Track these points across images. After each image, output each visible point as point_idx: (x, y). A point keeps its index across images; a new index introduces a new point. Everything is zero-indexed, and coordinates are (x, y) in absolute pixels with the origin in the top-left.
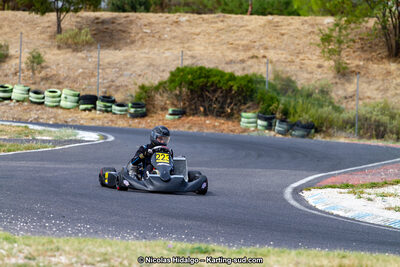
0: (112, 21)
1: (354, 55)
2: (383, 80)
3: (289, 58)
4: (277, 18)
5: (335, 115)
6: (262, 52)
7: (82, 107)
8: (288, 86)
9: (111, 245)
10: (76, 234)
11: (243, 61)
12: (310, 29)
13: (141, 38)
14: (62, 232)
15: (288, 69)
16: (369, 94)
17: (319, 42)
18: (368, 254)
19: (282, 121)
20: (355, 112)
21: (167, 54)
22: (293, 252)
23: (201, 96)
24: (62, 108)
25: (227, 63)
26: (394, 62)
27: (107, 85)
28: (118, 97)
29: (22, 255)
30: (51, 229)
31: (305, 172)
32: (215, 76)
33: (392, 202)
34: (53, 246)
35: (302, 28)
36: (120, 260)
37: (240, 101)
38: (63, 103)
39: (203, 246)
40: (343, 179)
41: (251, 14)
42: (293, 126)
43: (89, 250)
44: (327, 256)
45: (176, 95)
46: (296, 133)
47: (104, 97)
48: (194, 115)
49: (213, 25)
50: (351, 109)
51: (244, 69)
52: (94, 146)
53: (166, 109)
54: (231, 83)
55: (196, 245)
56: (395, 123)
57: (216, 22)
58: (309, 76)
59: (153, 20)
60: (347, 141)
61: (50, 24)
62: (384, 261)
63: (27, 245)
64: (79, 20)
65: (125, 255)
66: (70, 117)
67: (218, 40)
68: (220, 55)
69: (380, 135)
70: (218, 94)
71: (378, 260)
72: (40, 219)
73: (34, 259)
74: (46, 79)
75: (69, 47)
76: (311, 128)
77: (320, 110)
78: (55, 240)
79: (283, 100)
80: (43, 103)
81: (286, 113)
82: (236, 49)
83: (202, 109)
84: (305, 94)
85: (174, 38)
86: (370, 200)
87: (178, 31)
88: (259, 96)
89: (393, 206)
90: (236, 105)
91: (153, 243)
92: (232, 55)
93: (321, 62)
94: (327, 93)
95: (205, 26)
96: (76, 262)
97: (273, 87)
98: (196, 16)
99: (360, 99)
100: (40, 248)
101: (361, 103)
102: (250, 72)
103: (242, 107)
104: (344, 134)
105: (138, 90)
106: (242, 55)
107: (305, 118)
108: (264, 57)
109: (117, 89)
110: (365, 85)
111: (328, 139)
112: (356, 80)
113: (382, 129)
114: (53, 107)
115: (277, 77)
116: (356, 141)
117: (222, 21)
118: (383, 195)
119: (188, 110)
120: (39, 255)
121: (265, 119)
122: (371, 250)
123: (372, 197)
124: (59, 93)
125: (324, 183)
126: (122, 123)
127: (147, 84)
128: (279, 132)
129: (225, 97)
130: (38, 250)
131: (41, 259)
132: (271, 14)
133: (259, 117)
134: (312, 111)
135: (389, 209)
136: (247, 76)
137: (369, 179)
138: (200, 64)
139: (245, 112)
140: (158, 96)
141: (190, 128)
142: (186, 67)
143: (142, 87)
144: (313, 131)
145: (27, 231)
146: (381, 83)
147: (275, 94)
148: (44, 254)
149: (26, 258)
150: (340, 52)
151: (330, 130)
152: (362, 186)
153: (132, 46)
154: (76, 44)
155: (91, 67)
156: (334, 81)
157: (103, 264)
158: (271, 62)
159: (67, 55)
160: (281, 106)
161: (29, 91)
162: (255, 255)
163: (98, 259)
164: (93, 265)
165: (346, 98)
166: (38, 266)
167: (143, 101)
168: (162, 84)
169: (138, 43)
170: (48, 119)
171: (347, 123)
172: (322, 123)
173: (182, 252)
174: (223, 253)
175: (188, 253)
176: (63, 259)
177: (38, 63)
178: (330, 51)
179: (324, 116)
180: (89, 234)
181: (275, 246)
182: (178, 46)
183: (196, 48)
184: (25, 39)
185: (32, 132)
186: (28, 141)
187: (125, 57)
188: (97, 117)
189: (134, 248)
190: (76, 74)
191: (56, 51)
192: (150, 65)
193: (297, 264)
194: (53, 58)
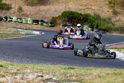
1: (118, 8)
3: (99, 9)
5: (113, 26)
6: (90, 7)
7: (34, 23)
8: (98, 17)
9: (43, 66)
10: (32, 63)
11: (84, 10)
13: (53, 2)
14: (28, 62)
15: (98, 12)
16: (123, 20)
17: (108, 4)
19: (96, 28)
21: (61, 7)
22: (100, 69)
23: (71, 20)
24: (28, 24)
25: (79, 10)
27: (42, 17)
28: (45, 20)
29: (15, 69)
30: (25, 61)
32: (76, 14)
34: (25, 67)
36: (46, 71)
39: (72, 67)
40: (115, 46)
42: (100, 30)
43: (36, 68)
44: (110, 70)
45: (63, 20)
46: (101, 32)
47: (41, 20)
50: (118, 25)
51: (84, 12)
52: (38, 36)
53: (61, 24)
54: (81, 16)
55: (70, 67)
58: (105, 14)
60: (116, 35)
63: (17, 66)
66: (31, 27)
67: (76, 3)
68: (77, 8)
70: (76, 20)
72: (21, 59)
73: (19, 71)
74: (23, 15)
75: (30, 5)
78: (26, 65)
79: (97, 21)
80: (22, 22)
81: (97, 26)
82: (82, 6)
83: (71, 24)
84: (103, 20)
85: (63, 2)
86: (123, 53)
88: (89, 20)
90: (82, 23)
91: (56, 66)
92: (81, 8)
93: (108, 10)
94: (110, 19)
96: (32, 72)
97: (93, 18)
99: (121, 21)
100: (21, 67)
101: (121, 22)
102: (86, 13)
103: (84, 24)
104: (115, 32)
107: (104, 27)
108: (91, 8)
109: (45, 18)
110: (122, 17)
111: (111, 34)
112: (119, 16)
114: (25, 23)
115: (95, 14)
116: (119, 34)
121: (91, 28)
124: (27, 19)
126: (47, 29)
127: (54, 16)
128: (95, 32)
129: (79, 21)
130: (20, 68)
131: (21, 71)
133: (89, 27)
134: (106, 25)
136: (85, 14)
137: (123, 46)
138: (71, 10)
140: (58, 20)
142: (66, 11)
143: (53, 18)
144: (106, 31)
145: (17, 62)
147: (94, 20)
148: (22, 69)
149: (17, 70)
150: (114, 7)
151: (111, 31)
152: (121, 48)
153: (50, 5)
154: (33, 4)
155: (37, 11)
156: (112, 16)
157: (41, 73)
158: (93, 10)
159: (30, 7)
160: (96, 24)
161: (18, 18)
162: (88, 70)
163: (39, 71)
164: (38, 72)
165: (116, 21)
166: (21, 73)
167: (53, 22)
168: (59, 17)
169: (52, 4)
170: (24, 27)
171: (117, 29)
172: (109, 29)
173: (65, 69)
174: (78, 69)
175: (67, 69)
176: (28, 71)
177: (21, 10)
178: (111, 6)
179: (109, 26)
180: (37, 63)
181: (94, 67)
182: (64, 5)
183: (70, 5)
184: (16, 2)
185: (19, 31)
186: (18, 34)
187: (48, 8)
188: (39, 27)
189: (50, 67)
190: (33, 13)
191: (26, 6)
192: (56, 11)
193: (101, 72)
194: (25, 8)
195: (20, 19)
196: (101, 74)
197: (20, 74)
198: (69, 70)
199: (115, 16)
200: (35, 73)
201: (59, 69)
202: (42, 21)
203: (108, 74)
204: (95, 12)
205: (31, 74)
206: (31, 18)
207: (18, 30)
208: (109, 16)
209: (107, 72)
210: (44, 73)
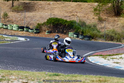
0: (29, 3)
1: (104, 15)
2: (113, 23)
3: (84, 16)
4: (80, 3)
5: (98, 33)
7: (20, 30)
8: (83, 24)
9: (28, 73)
10: (17, 70)
11: (70, 16)
12: (91, 7)
13: (38, 9)
14: (13, 69)
15: (84, 19)
16: (109, 27)
17: (93, 11)
18: (108, 77)
19: (82, 35)
20: (104, 33)
21: (46, 14)
22: (85, 76)
23: (57, 27)
24: (13, 30)
25: (65, 17)
26: (116, 17)
27: (27, 23)
28: (31, 27)
30: (10, 68)
31: (89, 51)
32: (61, 21)
33: (115, 60)
34: (10, 73)
35: (88, 6)
36: (31, 78)
37: (68, 29)
38: (14, 29)
39: (57, 74)
40: (100, 53)
41: (72, 2)
42: (85, 37)
43: (21, 74)
44: (95, 77)
45: (49, 27)
46: (86, 39)
47: (26, 27)
48: (54, 33)
49: (61, 5)
50: (103, 32)
51: (70, 19)
52: (23, 42)
53: (46, 31)
54: (66, 23)
55: (55, 73)
56: (116, 36)
57: (61, 4)
58: (90, 21)
59: (42, 3)
60: (102, 42)
61: (10, 4)
62: (113, 79)
63: (3, 73)
64: (19, 3)
65: (32, 76)
66: (16, 33)
67: (62, 10)
68: (63, 14)
69: (112, 40)
70: (62, 26)
71: (111, 79)
72: (6, 65)
73: (4, 77)
74: (8, 21)
75: (16, 11)
76: (91, 37)
77: (93, 32)
78: (11, 71)
79: (82, 28)
80: (7, 29)
81: (83, 33)
82: (67, 12)
83: (57, 31)
84: (89, 27)
85: (48, 9)
86: (108, 60)
87: (50, 7)
88: (74, 27)
89: (116, 62)
91: (41, 72)
92: (66, 14)
93: (94, 17)
94: (96, 26)
95: (58, 5)
96: (17, 78)
97: (79, 24)
98: (55, 2)
99: (106, 29)
100: (6, 74)
101: (106, 30)
102: (72, 20)
103: (69, 31)
104: (101, 39)
105: (37, 25)
106: (69, 15)
107: (89, 34)
108: (76, 15)
109: (31, 24)
110: (107, 24)
111: (96, 41)
112: (104, 23)
113: (112, 38)
114: (11, 30)
115: (80, 21)
116: (104, 42)
117: (63, 4)
118: (113, 59)
119: (52, 31)
120: (6, 76)
121: (76, 34)
122: (109, 76)
123: (109, 59)
124: (13, 25)
125: (94, 54)
126: (32, 35)
127: (40, 23)
128: (81, 39)
129: (64, 27)
130: (5, 74)
131: (6, 77)
132: (79, 2)
133: (74, 34)
134: (91, 32)
135: (114, 63)
137: (108, 53)
138: (56, 17)
139: (70, 32)
140: (43, 27)
141: (53, 37)
142: (52, 18)
143: (38, 24)
144: (91, 38)
145: (2, 68)
146: (112, 24)
147: (79, 27)
148: (7, 75)
149: (2, 77)
150: (100, 14)
151: (97, 38)
152: (106, 55)
153: (35, 11)
154: (18, 10)
155: (23, 17)
156: (98, 23)
157: (26, 79)
158: (78, 17)
159: (15, 14)
160: (81, 30)
161: (3, 25)
162: (73, 76)
163: (24, 77)
164: (23, 79)
165: (101, 28)
166: (6, 79)
167: (38, 28)
168: (44, 23)
169: (37, 10)
170: (9, 33)
171: (102, 36)
172: (94, 36)
173: (50, 76)
174: (63, 76)
175: (52, 76)
176: (13, 77)
177: (6, 16)
178: (97, 14)
179: (95, 33)
180: (21, 69)
181: (79, 74)
182: (50, 11)
183: (55, 12)
184: (2, 9)
185: (4, 38)
186: (3, 40)
187: (33, 15)
188: (24, 33)
189: (35, 74)
190: (18, 20)
191: (12, 13)
192: (41, 17)
193: (86, 80)
194: (11, 14)
195: (5, 25)
196: (86, 81)
197: (4, 80)
198: (54, 76)
199: (101, 23)
200: (20, 80)
201: (44, 76)
202: (28, 28)
203: (93, 81)
204: (81, 19)
205: (16, 81)
206: (16, 24)
207: (4, 36)
208: (94, 23)
209: (92, 79)
210: (29, 80)
